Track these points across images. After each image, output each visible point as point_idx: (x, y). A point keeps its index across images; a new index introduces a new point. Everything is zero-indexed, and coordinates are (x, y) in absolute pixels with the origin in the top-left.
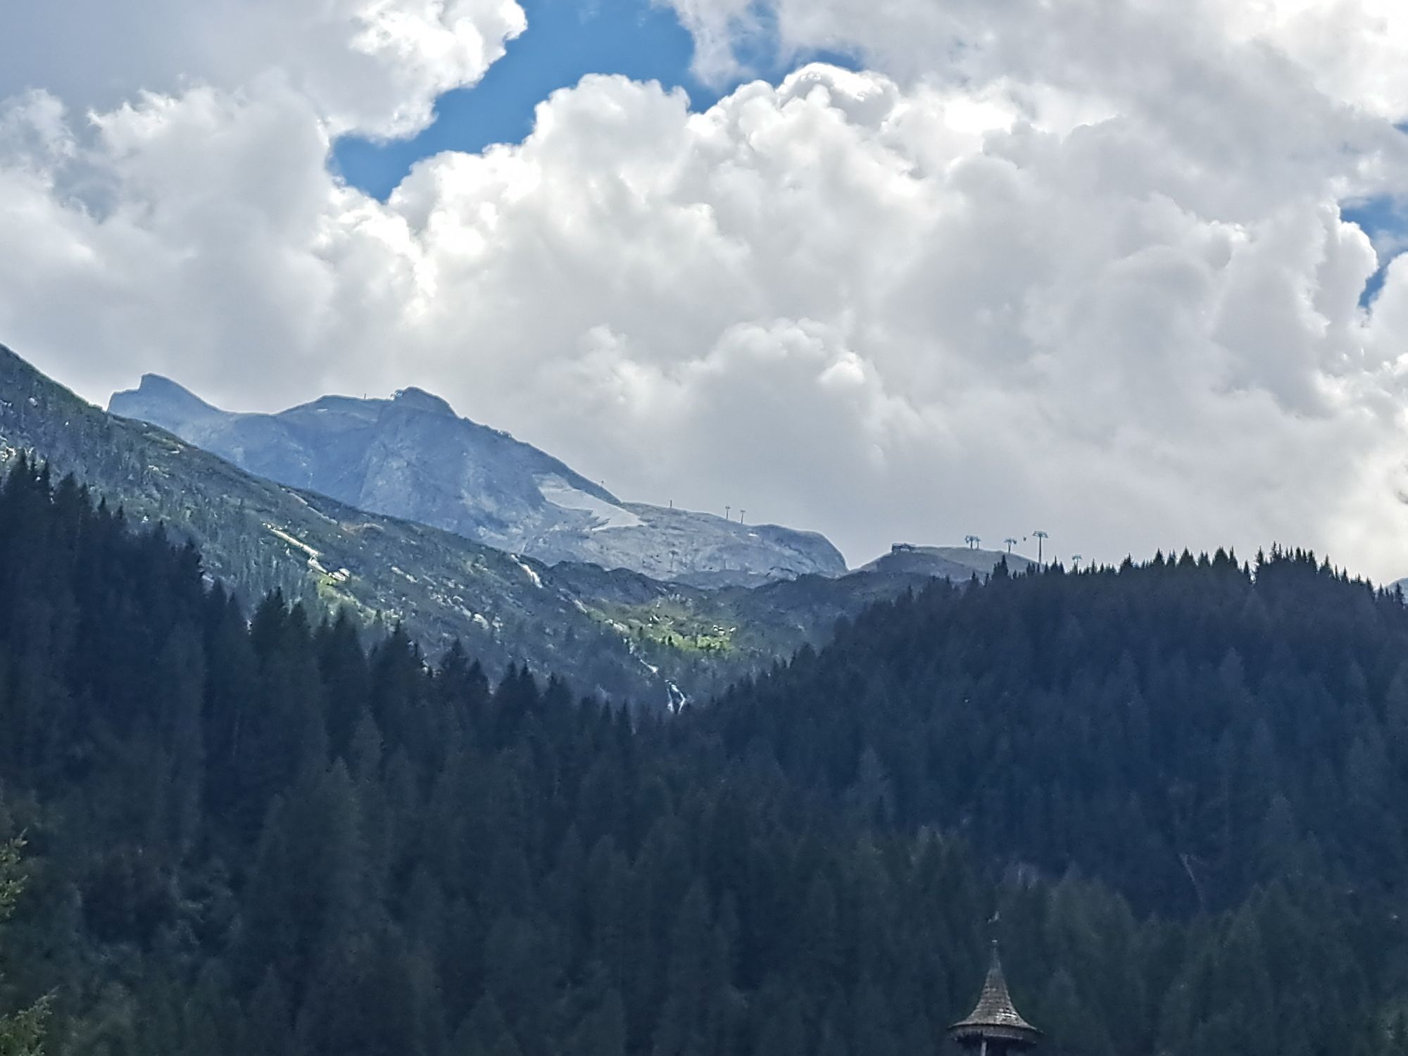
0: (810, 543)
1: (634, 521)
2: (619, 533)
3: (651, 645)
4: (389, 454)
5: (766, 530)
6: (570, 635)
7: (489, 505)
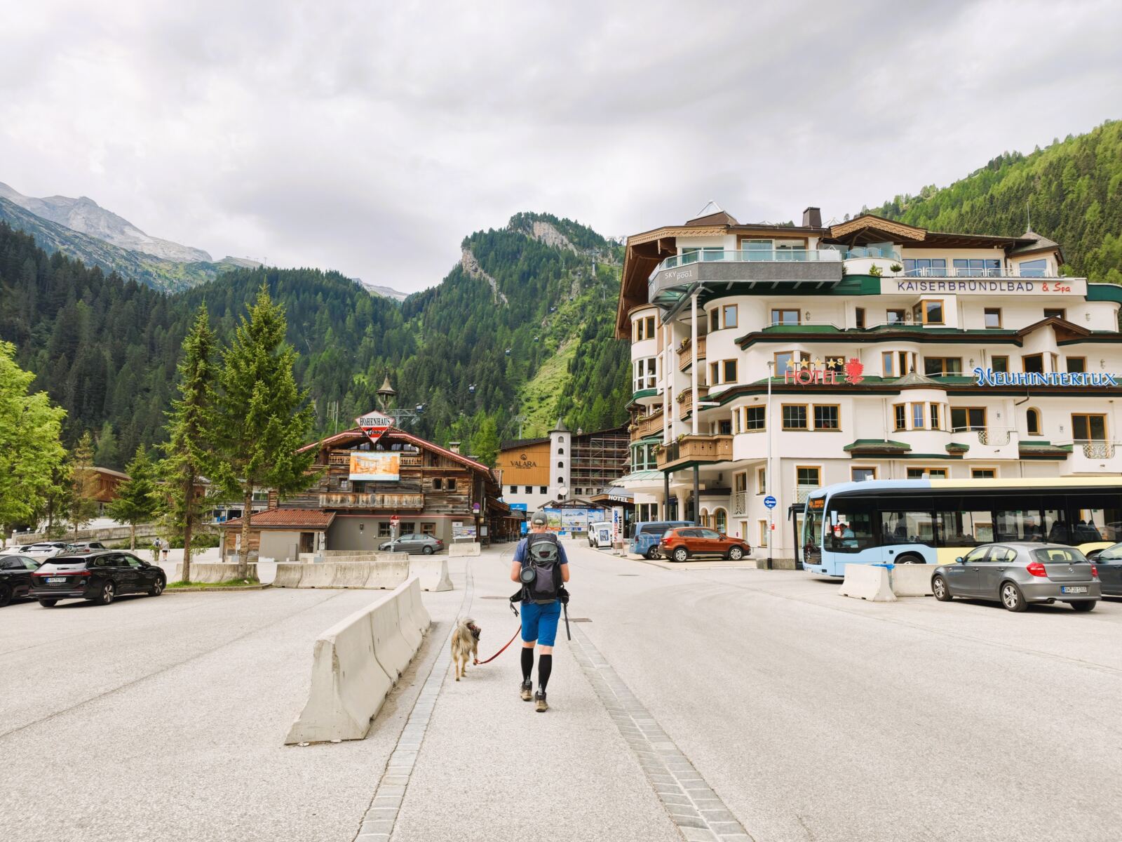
0: (202, 252)
1: (152, 241)
2: (147, 244)
3: (159, 276)
4: (77, 214)
5: (190, 248)
6: (136, 270)
7: (108, 232)
